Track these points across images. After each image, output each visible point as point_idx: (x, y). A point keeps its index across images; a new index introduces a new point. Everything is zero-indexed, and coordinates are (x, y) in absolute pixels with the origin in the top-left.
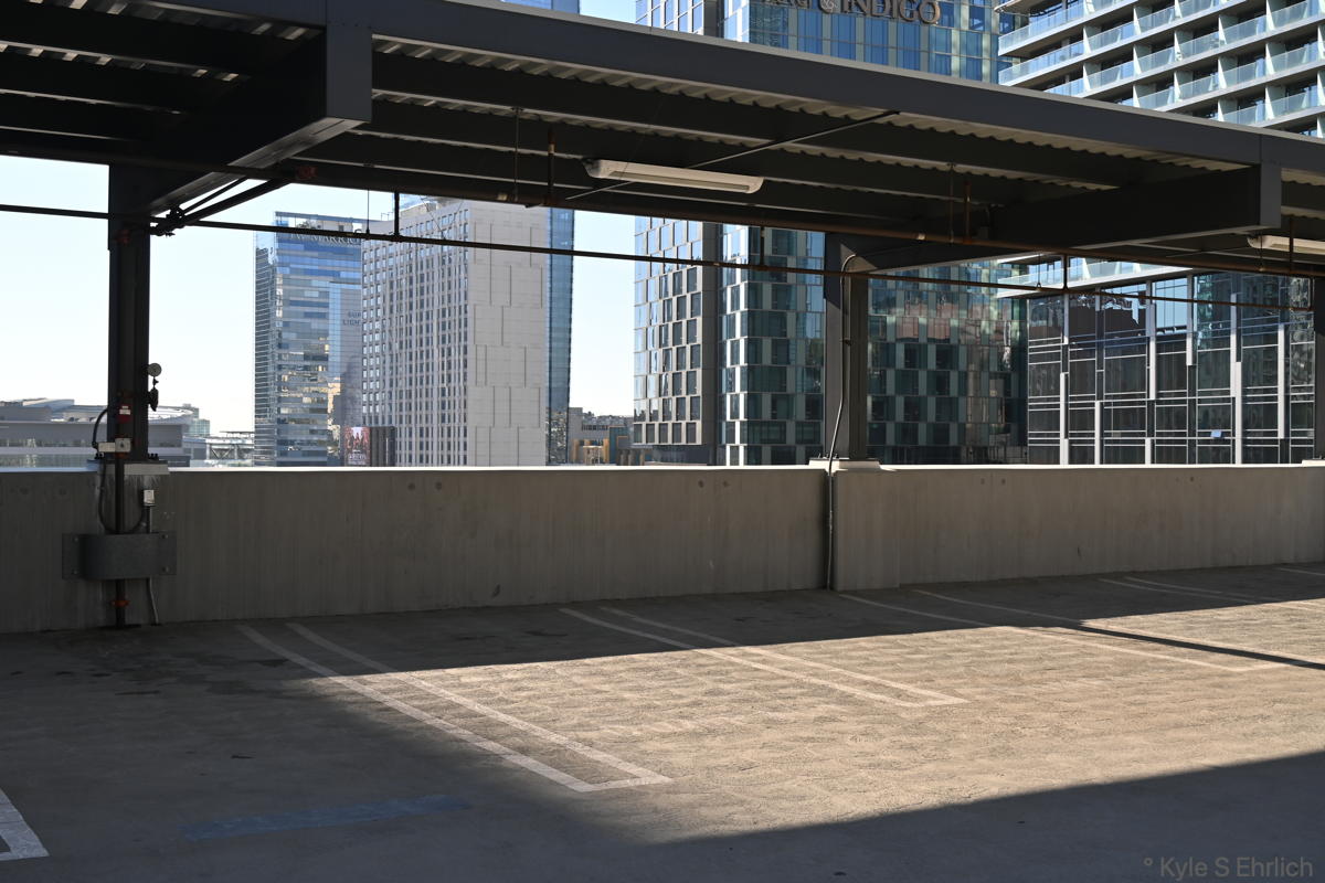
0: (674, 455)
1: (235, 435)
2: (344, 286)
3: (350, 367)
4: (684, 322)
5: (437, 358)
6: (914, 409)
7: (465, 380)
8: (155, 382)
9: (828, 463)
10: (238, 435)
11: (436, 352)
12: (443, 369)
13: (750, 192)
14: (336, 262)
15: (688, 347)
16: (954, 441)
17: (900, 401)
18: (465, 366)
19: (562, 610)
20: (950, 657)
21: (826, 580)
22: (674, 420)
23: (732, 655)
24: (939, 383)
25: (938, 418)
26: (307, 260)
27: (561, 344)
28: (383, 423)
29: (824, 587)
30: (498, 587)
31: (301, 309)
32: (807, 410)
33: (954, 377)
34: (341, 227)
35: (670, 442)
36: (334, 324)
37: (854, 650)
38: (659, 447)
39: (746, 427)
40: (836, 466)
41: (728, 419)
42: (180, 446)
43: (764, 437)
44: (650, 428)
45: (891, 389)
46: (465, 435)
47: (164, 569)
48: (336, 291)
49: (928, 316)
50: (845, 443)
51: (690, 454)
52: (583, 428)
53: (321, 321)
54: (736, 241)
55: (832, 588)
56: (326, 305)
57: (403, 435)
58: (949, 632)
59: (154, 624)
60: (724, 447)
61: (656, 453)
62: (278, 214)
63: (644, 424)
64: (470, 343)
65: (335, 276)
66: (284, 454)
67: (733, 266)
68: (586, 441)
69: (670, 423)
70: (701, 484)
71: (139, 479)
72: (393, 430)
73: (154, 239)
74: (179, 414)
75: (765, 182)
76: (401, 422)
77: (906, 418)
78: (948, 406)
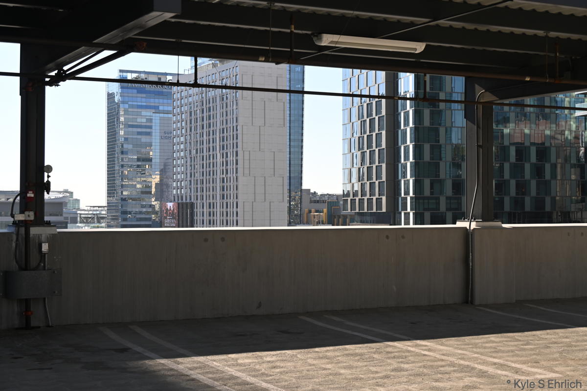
0: (368, 218)
1: (95, 208)
2: (162, 115)
3: (165, 165)
4: (374, 134)
5: (219, 159)
6: (522, 187)
7: (237, 173)
8: (48, 177)
9: (469, 223)
10: (97, 208)
11: (218, 155)
12: (223, 166)
13: (417, 52)
14: (157, 100)
15: (377, 150)
16: (548, 208)
17: (513, 183)
18: (237, 164)
19: (300, 317)
20: (549, 347)
21: (468, 298)
22: (368, 196)
23: (409, 346)
24: (538, 171)
25: (538, 193)
26: (139, 99)
27: (296, 149)
28: (186, 200)
29: (467, 302)
30: (260, 302)
31: (135, 130)
32: (453, 189)
33: (548, 167)
34: (160, 79)
35: (366, 210)
36: (156, 139)
37: (487, 343)
38: (359, 214)
39: (414, 200)
40: (474, 225)
41: (403, 195)
42: (61, 215)
43: (426, 206)
44: (353, 201)
45: (507, 176)
46: (237, 207)
47: (54, 292)
48: (156, 118)
49: (531, 129)
50: (479, 210)
51: (379, 218)
52: (311, 202)
53: (148, 137)
54: (407, 83)
55: (472, 303)
56: (150, 127)
57: (198, 207)
58: (548, 331)
59: (48, 326)
60: (401, 213)
61: (357, 218)
62: (121, 71)
63: (349, 199)
64: (239, 149)
65: (156, 109)
66: (125, 220)
67: (405, 99)
68: (313, 210)
69: (366, 198)
70: (387, 237)
71: (39, 236)
72: (192, 204)
73: (47, 88)
74: (61, 196)
75: (426, 45)
76: (197, 199)
77: (517, 193)
78: (544, 186)
